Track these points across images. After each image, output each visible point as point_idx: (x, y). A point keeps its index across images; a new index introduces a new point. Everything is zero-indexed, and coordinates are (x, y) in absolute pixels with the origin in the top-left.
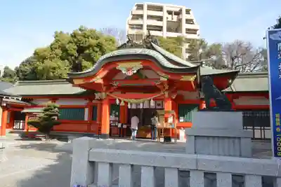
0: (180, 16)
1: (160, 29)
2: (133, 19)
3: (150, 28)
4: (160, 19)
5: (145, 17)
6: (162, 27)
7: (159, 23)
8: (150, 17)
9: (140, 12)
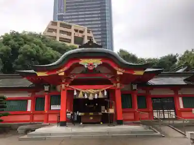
0: (84, 34)
1: (69, 41)
2: (48, 31)
3: (61, 39)
4: (69, 34)
5: (58, 31)
6: (70, 40)
7: (68, 37)
8: (62, 32)
9: (54, 27)
